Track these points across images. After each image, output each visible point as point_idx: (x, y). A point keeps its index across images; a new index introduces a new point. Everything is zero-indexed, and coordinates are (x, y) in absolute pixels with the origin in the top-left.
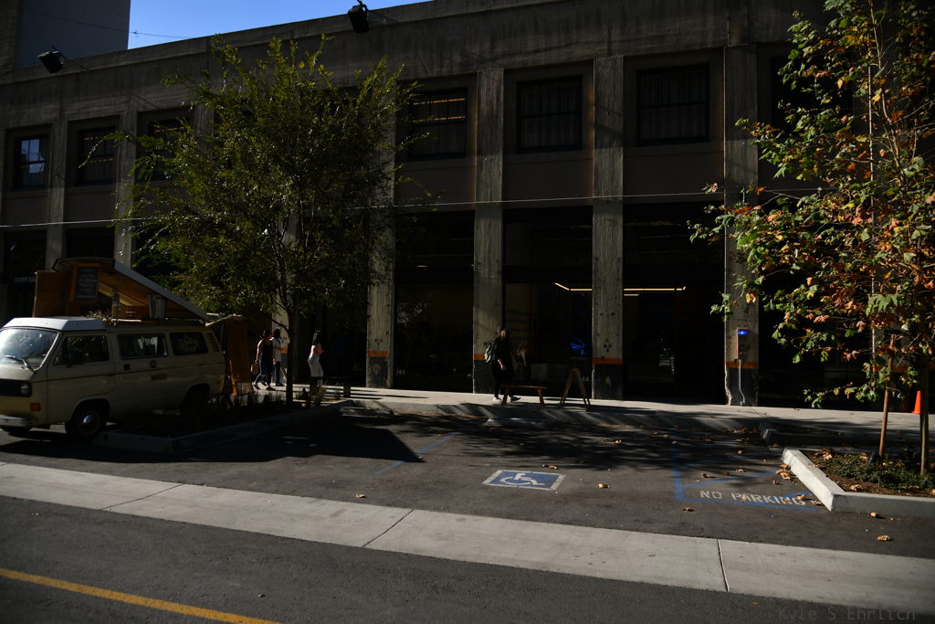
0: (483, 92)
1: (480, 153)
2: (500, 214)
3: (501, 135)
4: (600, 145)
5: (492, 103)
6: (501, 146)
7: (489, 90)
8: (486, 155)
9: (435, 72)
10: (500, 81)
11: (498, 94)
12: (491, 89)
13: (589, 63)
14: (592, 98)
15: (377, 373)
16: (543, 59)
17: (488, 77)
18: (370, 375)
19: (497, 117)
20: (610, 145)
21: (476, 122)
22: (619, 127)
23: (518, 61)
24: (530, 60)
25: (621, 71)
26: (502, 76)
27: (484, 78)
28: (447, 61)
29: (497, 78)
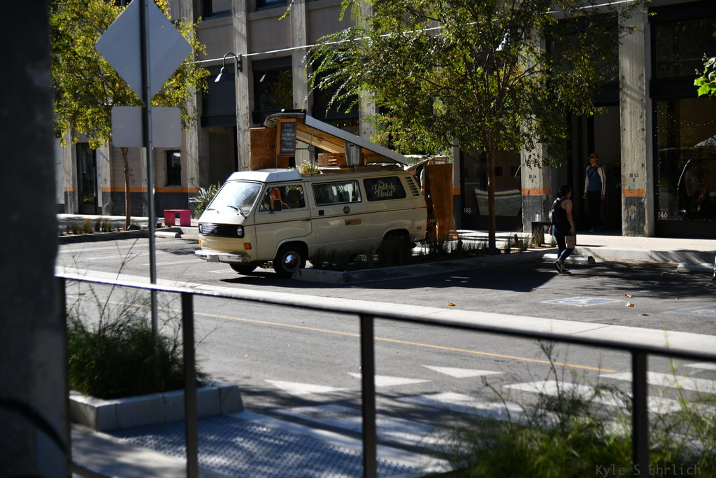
15: (633, 217)
18: (626, 221)
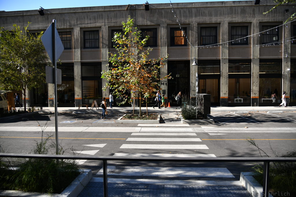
0: (75, 33)
1: (75, 48)
2: (80, 64)
3: (80, 44)
4: (103, 48)
5: (77, 36)
6: (80, 47)
7: (76, 32)
8: (76, 49)
9: (63, 27)
10: (79, 31)
11: (79, 33)
12: (77, 33)
13: (100, 27)
14: (101, 36)
16: (89, 26)
17: (76, 29)
19: (78, 39)
20: (105, 48)
21: (73, 41)
22: (107, 43)
23: (83, 26)
24: (86, 26)
25: (107, 30)
26: (80, 29)
27: (75, 29)
28: (65, 25)
29: (78, 30)
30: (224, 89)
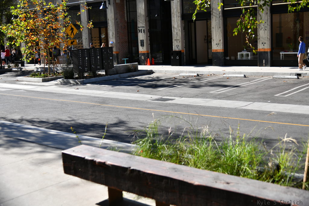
30: (216, 36)
